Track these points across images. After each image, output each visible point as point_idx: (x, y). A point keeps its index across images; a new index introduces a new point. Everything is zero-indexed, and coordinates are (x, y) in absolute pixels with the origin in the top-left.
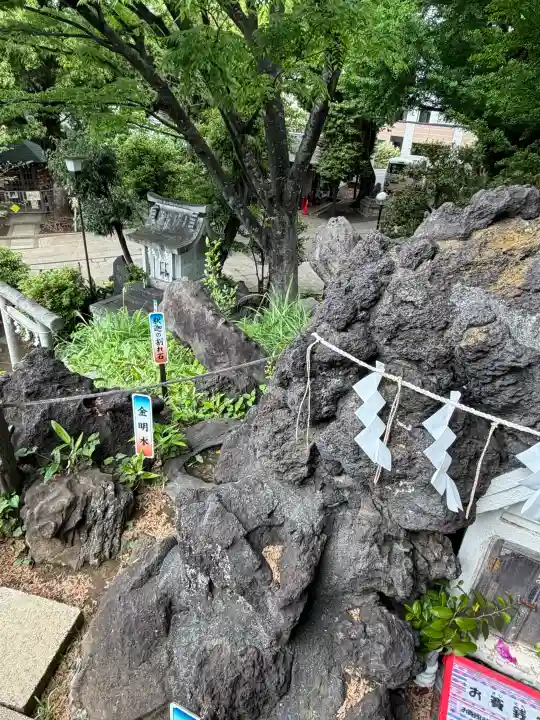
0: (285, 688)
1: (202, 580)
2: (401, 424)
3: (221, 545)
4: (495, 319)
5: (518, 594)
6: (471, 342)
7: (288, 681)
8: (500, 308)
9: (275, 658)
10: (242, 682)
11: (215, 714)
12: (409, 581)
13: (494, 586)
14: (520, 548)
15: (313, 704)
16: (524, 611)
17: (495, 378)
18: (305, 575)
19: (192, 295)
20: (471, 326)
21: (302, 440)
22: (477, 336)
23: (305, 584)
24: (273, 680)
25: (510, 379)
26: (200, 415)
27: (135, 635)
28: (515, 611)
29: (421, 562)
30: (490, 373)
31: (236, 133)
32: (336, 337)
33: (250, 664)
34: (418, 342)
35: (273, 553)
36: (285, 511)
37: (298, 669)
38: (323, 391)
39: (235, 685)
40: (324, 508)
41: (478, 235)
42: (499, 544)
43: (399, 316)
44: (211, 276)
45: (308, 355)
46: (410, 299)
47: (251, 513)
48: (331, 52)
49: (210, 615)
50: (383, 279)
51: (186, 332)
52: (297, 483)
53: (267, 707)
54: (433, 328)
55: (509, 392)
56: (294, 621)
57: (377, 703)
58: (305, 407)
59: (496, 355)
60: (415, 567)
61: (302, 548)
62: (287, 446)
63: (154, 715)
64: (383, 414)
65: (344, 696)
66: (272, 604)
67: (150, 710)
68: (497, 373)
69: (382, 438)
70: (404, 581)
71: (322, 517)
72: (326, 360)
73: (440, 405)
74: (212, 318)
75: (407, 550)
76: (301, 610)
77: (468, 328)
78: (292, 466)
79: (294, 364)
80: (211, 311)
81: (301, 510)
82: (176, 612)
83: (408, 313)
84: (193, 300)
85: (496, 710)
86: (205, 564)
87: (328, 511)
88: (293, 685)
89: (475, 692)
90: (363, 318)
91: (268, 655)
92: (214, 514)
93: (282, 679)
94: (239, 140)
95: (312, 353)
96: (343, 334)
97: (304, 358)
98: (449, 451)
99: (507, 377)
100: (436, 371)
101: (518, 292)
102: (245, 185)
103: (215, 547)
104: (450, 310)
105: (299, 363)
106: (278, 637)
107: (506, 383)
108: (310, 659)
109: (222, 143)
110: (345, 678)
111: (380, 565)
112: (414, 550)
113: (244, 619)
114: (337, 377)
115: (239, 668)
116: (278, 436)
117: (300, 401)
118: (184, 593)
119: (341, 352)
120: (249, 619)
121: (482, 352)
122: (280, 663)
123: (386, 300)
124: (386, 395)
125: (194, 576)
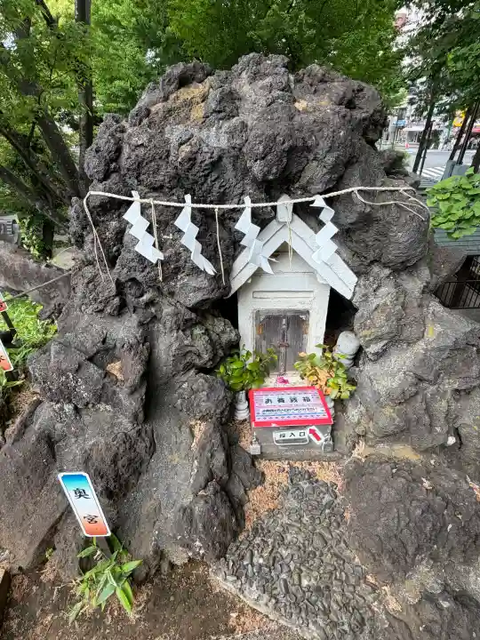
0: (152, 448)
1: (68, 408)
2: (165, 237)
3: (70, 371)
4: (192, 135)
5: (277, 341)
6: (183, 154)
7: (153, 443)
8: (195, 131)
9: (139, 433)
10: (120, 457)
11: (107, 488)
12: (209, 347)
13: (264, 343)
14: (269, 311)
15: (174, 449)
16: (283, 350)
17: (206, 176)
18: (139, 368)
19: (11, 252)
20: (181, 144)
21: (108, 279)
22: (186, 149)
23: (141, 372)
24: (141, 447)
25: (214, 175)
26: (49, 336)
27: (28, 472)
28: (278, 352)
29: (214, 337)
30: (201, 174)
31: (22, 149)
32: (101, 186)
33: (122, 442)
34: (156, 172)
35: (114, 368)
36: (114, 335)
37: (158, 435)
38: (107, 234)
39: (114, 461)
40: (141, 324)
41: (172, 96)
42: (258, 313)
43: (137, 156)
44: (32, 249)
45: (85, 206)
46: (140, 143)
47: (88, 345)
48: (77, 71)
49: (83, 429)
50: (118, 135)
51: (17, 282)
52: (116, 312)
53: (144, 466)
54: (160, 158)
55: (217, 185)
56: (142, 399)
57: (213, 426)
58: (98, 249)
59: (200, 158)
60: (210, 339)
61: (132, 353)
62: (99, 289)
63: (63, 518)
64: (150, 230)
65: (193, 436)
66: (122, 395)
67: (58, 515)
68: (206, 172)
69: (154, 245)
70: (205, 348)
71: (141, 330)
72: (98, 203)
73: (181, 208)
74: (35, 265)
75: (203, 331)
76: (144, 390)
77: (179, 147)
78: (107, 301)
79: (78, 218)
80: (31, 260)
81: (125, 330)
82: (57, 442)
83: (142, 151)
84: (13, 256)
85: (281, 404)
86: (65, 394)
87: (146, 326)
88: (158, 446)
89: (268, 401)
90: (115, 168)
91: (133, 433)
92: (58, 353)
93: (148, 445)
94: (26, 153)
95: (88, 204)
96: (104, 182)
97: (83, 211)
98: (197, 238)
99: (213, 174)
100: (174, 191)
101: (203, 120)
102: (48, 195)
103: (68, 377)
104: (167, 142)
105: (81, 216)
106: (136, 417)
107: (213, 178)
108: (165, 427)
109: (15, 164)
110: (191, 428)
111: (186, 342)
112: (207, 330)
113: (109, 419)
114: (112, 219)
115: (114, 448)
116: (91, 285)
117: (93, 247)
118: (58, 426)
119: (107, 194)
120: (112, 418)
121: (192, 159)
122: (143, 435)
123: (126, 150)
124: (148, 218)
125: (62, 409)
